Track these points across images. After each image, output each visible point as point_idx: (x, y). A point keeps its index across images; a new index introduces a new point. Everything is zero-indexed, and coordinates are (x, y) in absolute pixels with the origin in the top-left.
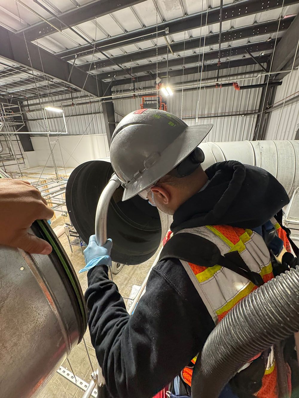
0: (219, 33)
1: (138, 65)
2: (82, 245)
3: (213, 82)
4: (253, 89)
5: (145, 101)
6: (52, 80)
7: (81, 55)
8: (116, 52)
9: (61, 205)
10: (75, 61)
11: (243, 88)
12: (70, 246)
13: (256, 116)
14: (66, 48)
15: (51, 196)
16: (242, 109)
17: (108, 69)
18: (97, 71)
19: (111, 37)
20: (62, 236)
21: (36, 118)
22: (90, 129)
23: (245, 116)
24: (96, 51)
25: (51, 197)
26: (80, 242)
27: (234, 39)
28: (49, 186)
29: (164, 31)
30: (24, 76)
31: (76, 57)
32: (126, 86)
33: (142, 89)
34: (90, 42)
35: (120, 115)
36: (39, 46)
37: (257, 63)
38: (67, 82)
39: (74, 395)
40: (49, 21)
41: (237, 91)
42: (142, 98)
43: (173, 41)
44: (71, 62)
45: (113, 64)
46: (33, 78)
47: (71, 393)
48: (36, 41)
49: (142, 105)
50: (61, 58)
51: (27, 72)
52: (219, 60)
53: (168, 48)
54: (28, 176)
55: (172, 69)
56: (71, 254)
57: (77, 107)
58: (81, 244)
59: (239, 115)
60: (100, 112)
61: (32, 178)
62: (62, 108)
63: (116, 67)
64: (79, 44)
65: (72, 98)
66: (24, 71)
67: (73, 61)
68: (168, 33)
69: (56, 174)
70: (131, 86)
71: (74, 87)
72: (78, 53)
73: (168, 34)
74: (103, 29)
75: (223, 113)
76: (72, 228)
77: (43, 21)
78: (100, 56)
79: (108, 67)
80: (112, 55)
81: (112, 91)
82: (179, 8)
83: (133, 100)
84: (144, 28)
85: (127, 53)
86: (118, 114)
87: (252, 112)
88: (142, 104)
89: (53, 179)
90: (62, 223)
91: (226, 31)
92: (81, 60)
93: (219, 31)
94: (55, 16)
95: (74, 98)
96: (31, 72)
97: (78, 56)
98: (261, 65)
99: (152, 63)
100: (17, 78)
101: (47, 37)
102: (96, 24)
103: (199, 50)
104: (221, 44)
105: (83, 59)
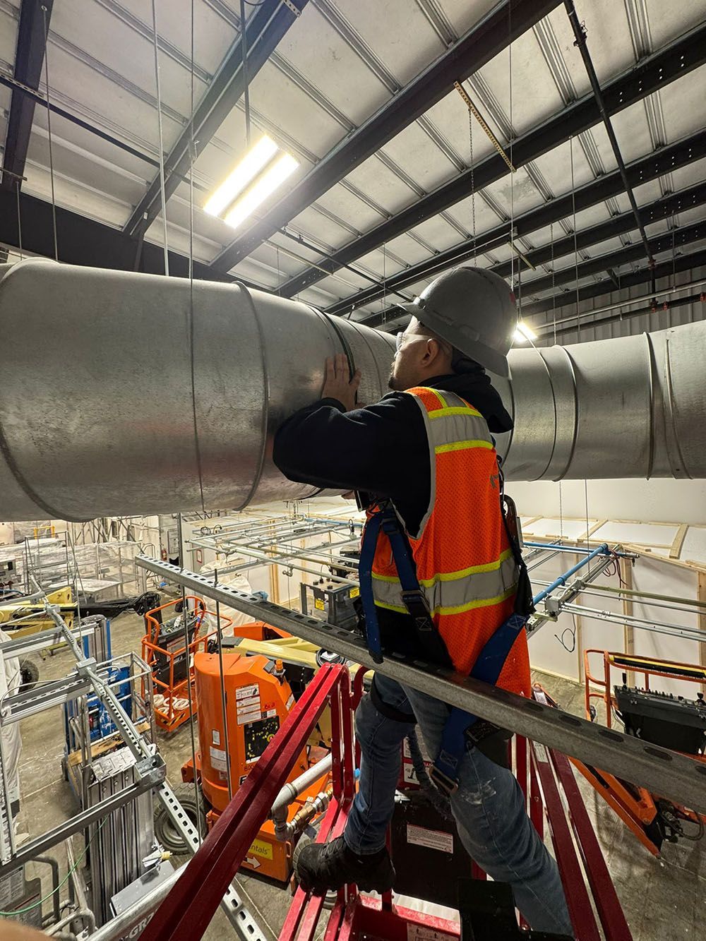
0: (633, 211)
7: (362, 304)
14: (340, 299)
19: (411, 266)
24: (388, 293)
27: (678, 211)
29: (509, 234)
31: (353, 308)
34: (378, 282)
40: (319, 266)
43: (530, 248)
52: (651, 258)
53: (520, 262)
55: (539, 298)
64: (360, 289)
67: (348, 314)
68: (517, 235)
72: (356, 302)
73: (515, 238)
74: (399, 259)
77: (310, 266)
82: (534, 193)
84: (469, 241)
91: (653, 203)
92: (362, 313)
94: (329, 256)
97: (357, 306)
101: (312, 287)
102: (385, 252)
103: (596, 250)
104: (645, 228)
105: (364, 310)
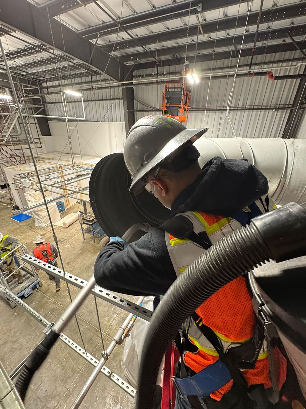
0: (259, 11)
1: (164, 47)
2: (94, 234)
3: (245, 70)
4: (289, 80)
5: (168, 88)
6: (72, 61)
7: (104, 34)
8: (141, 32)
9: (77, 193)
10: (97, 41)
11: (277, 78)
12: (82, 234)
13: (289, 111)
14: (89, 26)
15: (66, 182)
16: (273, 103)
17: (131, 50)
18: (120, 53)
19: (137, 13)
20: (75, 223)
21: (55, 102)
22: (108, 116)
23: (276, 111)
24: (121, 30)
25: (66, 184)
26: (93, 230)
27: (275, 20)
28: (65, 173)
29: (197, 8)
30: (44, 55)
31: (99, 36)
32: (149, 71)
33: (165, 75)
34: (115, 19)
35: (141, 103)
36: (61, 22)
37: (298, 50)
38: (88, 63)
39: (81, 369)
41: (271, 81)
42: (164, 85)
43: (205, 20)
44: (93, 41)
45: (137, 46)
46: (54, 58)
47: (78, 367)
48: (58, 16)
49: (164, 93)
50: (83, 36)
51: (47, 50)
52: (255, 45)
53: (198, 29)
54: (45, 161)
55: (201, 53)
56: (83, 242)
57: (96, 91)
58: (94, 232)
59: (270, 109)
60: (119, 99)
61: (49, 163)
62: (82, 92)
63: (140, 49)
64: (103, 21)
65: (92, 82)
66: (45, 50)
67: (95, 40)
68: (201, 10)
69: (72, 161)
70: (154, 71)
71: (95, 69)
72: (101, 32)
73: (200, 12)
75: (252, 106)
76: (85, 216)
78: (124, 35)
79: (132, 49)
80: (136, 35)
81: (133, 75)
83: (155, 86)
84: (174, 4)
85: (153, 33)
86: (138, 101)
87: (284, 107)
88: (164, 91)
89: (69, 166)
90: (76, 210)
91: (267, 10)
92: (104, 40)
93: (259, 9)
95: (93, 81)
96: (51, 51)
97: (101, 35)
98: (302, 52)
99: (179, 45)
100: (37, 57)
101: (70, 12)
103: (234, 32)
104: (260, 25)
105: (106, 39)
